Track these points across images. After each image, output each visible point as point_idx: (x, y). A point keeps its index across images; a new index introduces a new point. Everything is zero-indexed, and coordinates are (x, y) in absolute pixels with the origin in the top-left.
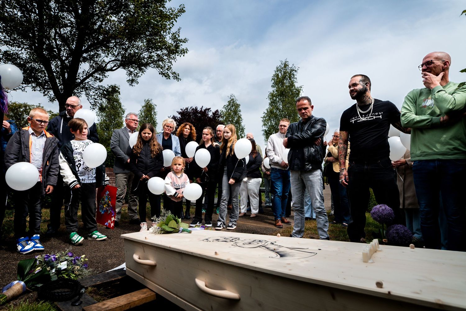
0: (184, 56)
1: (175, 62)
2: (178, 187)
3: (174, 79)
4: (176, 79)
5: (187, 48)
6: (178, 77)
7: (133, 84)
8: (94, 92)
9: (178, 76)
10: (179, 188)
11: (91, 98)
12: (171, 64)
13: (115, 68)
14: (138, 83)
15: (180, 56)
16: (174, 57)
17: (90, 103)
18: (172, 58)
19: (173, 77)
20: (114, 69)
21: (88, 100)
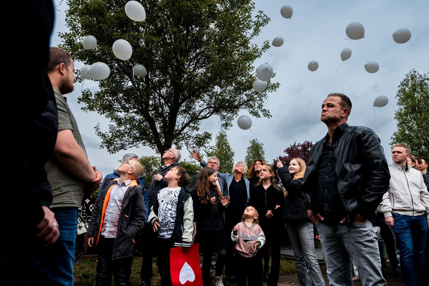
0: (275, 91)
1: (266, 98)
2: (247, 239)
3: (265, 117)
4: (267, 116)
5: (278, 83)
6: (268, 114)
7: (228, 128)
8: (192, 141)
9: (269, 112)
10: (248, 241)
11: (190, 147)
12: (262, 102)
13: (209, 115)
14: (232, 125)
15: (272, 92)
16: (264, 94)
17: (189, 151)
18: (263, 95)
19: (263, 114)
20: (207, 116)
21: (188, 149)
